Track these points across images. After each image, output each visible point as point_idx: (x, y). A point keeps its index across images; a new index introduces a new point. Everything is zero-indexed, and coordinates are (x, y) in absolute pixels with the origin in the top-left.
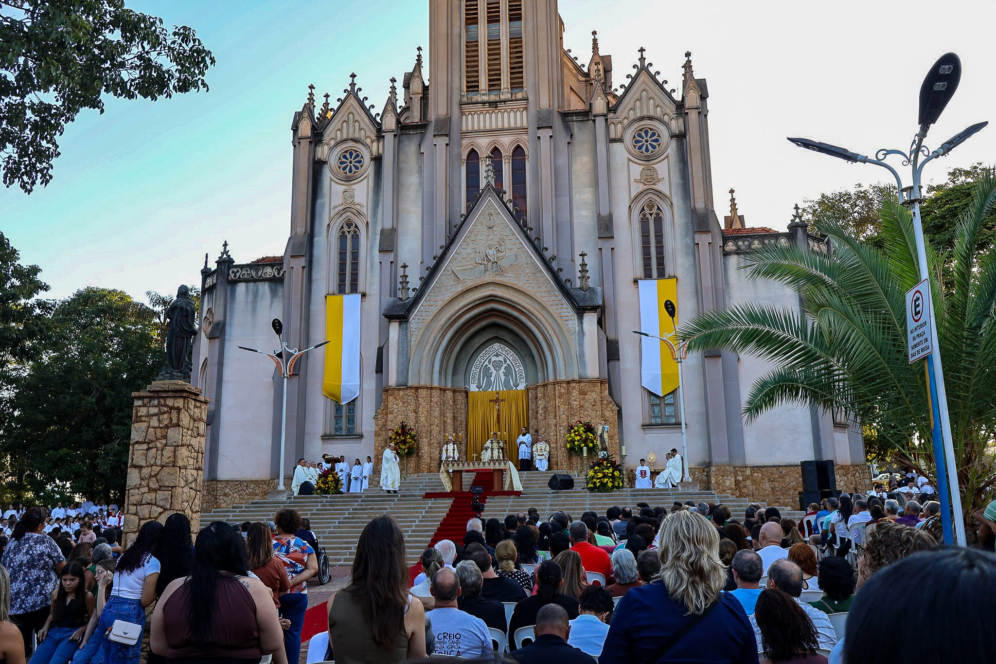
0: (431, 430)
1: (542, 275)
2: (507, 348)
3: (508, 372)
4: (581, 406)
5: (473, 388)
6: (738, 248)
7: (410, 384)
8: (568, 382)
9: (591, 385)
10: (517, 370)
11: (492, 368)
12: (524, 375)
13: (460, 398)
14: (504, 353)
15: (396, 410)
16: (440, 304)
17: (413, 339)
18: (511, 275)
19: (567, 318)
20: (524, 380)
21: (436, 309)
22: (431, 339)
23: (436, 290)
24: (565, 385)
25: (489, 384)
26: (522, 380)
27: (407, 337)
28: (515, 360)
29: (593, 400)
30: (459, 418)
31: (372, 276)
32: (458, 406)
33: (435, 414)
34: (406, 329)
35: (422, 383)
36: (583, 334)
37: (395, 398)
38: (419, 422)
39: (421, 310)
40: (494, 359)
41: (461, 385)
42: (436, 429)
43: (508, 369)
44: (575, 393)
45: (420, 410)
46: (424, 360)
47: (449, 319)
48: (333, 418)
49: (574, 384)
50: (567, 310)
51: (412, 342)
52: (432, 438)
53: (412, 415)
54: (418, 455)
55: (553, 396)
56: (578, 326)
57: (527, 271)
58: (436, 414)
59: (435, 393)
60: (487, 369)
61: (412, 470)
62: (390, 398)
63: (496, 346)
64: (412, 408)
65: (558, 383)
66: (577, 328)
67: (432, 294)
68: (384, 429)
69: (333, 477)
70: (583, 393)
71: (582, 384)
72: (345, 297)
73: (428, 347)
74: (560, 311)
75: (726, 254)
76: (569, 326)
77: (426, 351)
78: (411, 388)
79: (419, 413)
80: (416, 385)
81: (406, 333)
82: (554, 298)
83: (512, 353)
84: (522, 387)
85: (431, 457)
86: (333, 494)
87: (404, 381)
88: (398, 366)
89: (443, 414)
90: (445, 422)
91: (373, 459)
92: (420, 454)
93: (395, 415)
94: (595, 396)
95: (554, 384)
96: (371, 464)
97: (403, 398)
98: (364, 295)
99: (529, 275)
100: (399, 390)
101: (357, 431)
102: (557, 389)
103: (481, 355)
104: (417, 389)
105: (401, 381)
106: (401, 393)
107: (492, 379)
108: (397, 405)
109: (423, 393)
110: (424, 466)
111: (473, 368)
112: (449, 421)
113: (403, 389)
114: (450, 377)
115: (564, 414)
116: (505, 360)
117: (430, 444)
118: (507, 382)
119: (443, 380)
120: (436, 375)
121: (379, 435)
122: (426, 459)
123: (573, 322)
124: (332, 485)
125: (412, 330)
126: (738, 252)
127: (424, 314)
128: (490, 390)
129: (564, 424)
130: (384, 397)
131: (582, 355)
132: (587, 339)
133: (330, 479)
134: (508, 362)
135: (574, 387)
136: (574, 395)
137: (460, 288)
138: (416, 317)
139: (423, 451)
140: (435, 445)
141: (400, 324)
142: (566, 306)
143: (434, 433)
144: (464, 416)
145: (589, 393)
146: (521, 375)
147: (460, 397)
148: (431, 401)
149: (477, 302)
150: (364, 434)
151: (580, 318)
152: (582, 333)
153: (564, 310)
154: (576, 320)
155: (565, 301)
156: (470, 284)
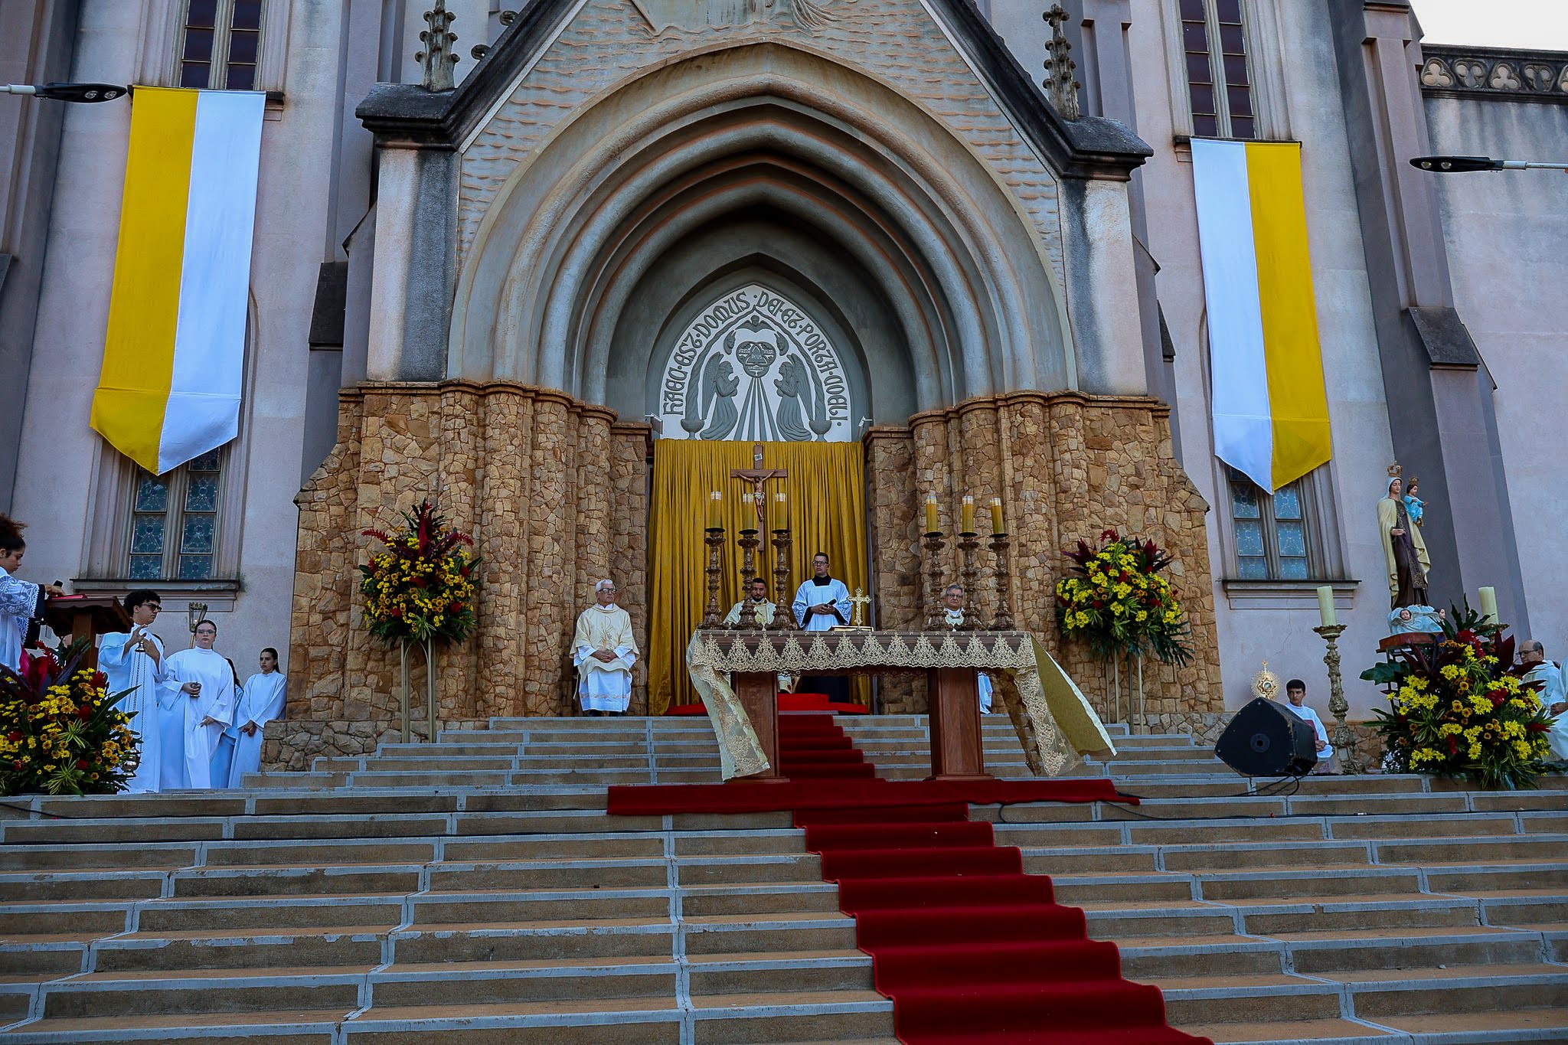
0: (532, 552)
1: (942, 44)
2: (787, 305)
3: (792, 383)
4: (1094, 488)
5: (672, 429)
6: (1458, 80)
7: (454, 372)
8: (1048, 402)
9: (1122, 417)
10: (823, 377)
11: (738, 369)
12: (846, 394)
13: (629, 454)
14: (778, 318)
15: (392, 471)
16: (579, 103)
17: (472, 216)
18: (836, 34)
19: (1029, 191)
20: (847, 413)
21: (560, 120)
22: (545, 218)
23: (566, 54)
24: (1036, 410)
25: (726, 417)
26: (841, 413)
27: (447, 204)
28: (815, 345)
29: (1131, 470)
30: (625, 526)
31: (309, 44)
32: (623, 484)
33: (549, 494)
34: (447, 177)
35: (504, 373)
36: (1088, 245)
37: (391, 424)
38: (488, 517)
39: (503, 116)
40: (743, 336)
41: (634, 413)
42: (549, 551)
43: (793, 375)
44: (1074, 441)
45: (494, 470)
46: (515, 291)
47: (613, 156)
48: (126, 518)
49: (1070, 409)
50: (1027, 165)
51: (469, 228)
52: (534, 582)
53: (458, 492)
54: (477, 646)
55: (990, 450)
56: (1071, 219)
57: (891, 28)
58: (554, 492)
59: (553, 417)
60: (721, 369)
61: (450, 703)
62: (372, 424)
63: (752, 293)
64: (459, 462)
65: (1010, 401)
66: (1066, 227)
67: (550, 67)
68: (337, 542)
69: (76, 695)
70: (1097, 443)
71: (1094, 413)
72: (203, 96)
73: (530, 246)
74: (1005, 165)
75: (1430, 93)
76: (1039, 217)
77: (524, 259)
78: (459, 386)
79: (489, 482)
80: (478, 378)
81: (447, 192)
82: (983, 122)
83: (807, 320)
84: (841, 433)
85: (528, 657)
86: (65, 790)
87: (432, 364)
88: (408, 309)
89: (574, 500)
90: (581, 530)
91: (283, 660)
92: (489, 642)
93: (388, 486)
94: (1138, 455)
95: (994, 405)
96: (277, 679)
97: (425, 426)
98: (276, 99)
99: (899, 39)
100: (409, 393)
101: (222, 566)
102: (1005, 424)
103: (700, 319)
104: (482, 392)
105: (420, 361)
106: (418, 406)
107: (738, 401)
108: (399, 450)
109: (507, 410)
110: (502, 691)
111: (672, 363)
112: (595, 527)
113: (425, 393)
114: (599, 371)
115: (1037, 511)
116: (781, 341)
117: (526, 607)
118: (787, 420)
119: (576, 379)
120: (555, 355)
121: (315, 568)
122: (510, 663)
123: (1051, 205)
124: (63, 739)
125: (467, 181)
126: (1460, 92)
127: (516, 131)
128: (731, 437)
129: (1038, 548)
130: (343, 421)
131: (1086, 316)
132: (1100, 265)
133: (51, 705)
134: (793, 349)
135: (1070, 419)
136: (1073, 444)
137: (653, 57)
138: (487, 140)
139: (501, 631)
140: (547, 609)
141: (424, 155)
142: (1027, 153)
143: (546, 563)
144: (640, 518)
145: (1117, 444)
146: (837, 396)
147: (631, 452)
148: (535, 446)
149: (717, 110)
150: (248, 579)
151: (1076, 194)
152: (1082, 243)
153: (1018, 164)
154: (1062, 199)
155: (1019, 135)
156: (688, 46)
